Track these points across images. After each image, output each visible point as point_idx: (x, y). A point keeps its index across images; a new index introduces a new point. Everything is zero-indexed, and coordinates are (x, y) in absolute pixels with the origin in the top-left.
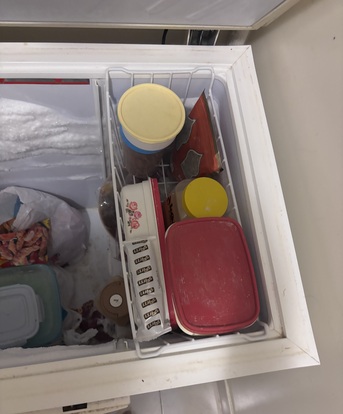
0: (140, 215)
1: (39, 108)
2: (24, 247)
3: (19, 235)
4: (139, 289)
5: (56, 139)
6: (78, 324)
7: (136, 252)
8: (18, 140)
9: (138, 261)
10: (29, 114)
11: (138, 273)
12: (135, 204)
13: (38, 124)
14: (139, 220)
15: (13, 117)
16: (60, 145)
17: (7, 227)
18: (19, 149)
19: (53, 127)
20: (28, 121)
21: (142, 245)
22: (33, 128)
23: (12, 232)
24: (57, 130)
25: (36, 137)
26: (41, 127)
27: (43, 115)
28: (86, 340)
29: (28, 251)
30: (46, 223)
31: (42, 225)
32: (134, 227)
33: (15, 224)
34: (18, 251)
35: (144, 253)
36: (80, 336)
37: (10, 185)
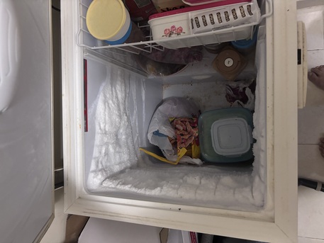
0: (173, 27)
1: (101, 97)
2: (186, 130)
3: (178, 132)
4: (225, 22)
5: (120, 96)
6: (241, 103)
7: (198, 26)
8: (120, 117)
9: (205, 24)
10: (105, 104)
11: (213, 23)
12: (166, 30)
13: (110, 102)
14: (177, 27)
15: (107, 113)
16: (123, 95)
17: (173, 142)
18: (126, 120)
19: (112, 94)
20: (108, 106)
21: (194, 22)
22: (113, 105)
23: (176, 139)
24: (114, 93)
25: (118, 106)
26: (112, 101)
27: (105, 96)
28: (252, 96)
29: (189, 128)
30: (171, 120)
31: (173, 121)
32: (181, 30)
33: (171, 136)
34: (189, 133)
35: (200, 20)
36: (249, 100)
37: (147, 137)
